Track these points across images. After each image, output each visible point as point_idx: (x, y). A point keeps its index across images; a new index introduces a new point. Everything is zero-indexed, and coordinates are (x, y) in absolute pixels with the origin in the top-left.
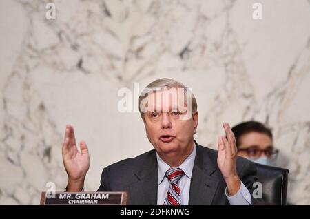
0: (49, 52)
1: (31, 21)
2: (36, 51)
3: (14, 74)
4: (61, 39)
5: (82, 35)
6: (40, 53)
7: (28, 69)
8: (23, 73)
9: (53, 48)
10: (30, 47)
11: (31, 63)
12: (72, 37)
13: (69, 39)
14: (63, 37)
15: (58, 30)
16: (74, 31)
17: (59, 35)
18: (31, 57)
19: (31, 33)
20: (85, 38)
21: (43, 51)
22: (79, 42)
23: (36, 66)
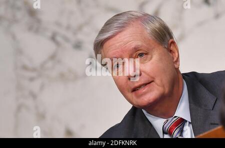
0: (50, 64)
1: (14, 37)
2: (34, 70)
3: (19, 108)
4: (58, 44)
5: (80, 28)
6: (40, 71)
7: (34, 96)
8: (30, 102)
9: (53, 57)
10: (25, 68)
11: (35, 86)
12: (69, 35)
13: (67, 39)
14: (59, 39)
15: (49, 34)
16: (68, 28)
17: (53, 38)
18: (32, 79)
19: (19, 52)
20: (86, 29)
21: (42, 66)
22: (80, 37)
23: (42, 87)
